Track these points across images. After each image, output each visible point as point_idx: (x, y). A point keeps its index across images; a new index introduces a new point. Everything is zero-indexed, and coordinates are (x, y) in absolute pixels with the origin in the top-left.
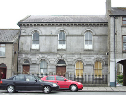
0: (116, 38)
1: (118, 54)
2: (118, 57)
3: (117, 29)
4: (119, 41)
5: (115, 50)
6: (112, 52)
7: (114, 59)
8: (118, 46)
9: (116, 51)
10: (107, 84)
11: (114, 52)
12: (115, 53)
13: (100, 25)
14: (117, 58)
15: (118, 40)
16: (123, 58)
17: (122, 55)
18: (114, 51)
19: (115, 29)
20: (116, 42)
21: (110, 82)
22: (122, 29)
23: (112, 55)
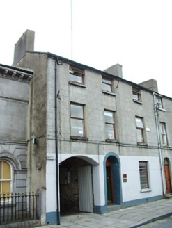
0: (58, 106)
1: (63, 142)
2: (63, 149)
3: (61, 88)
4: (64, 114)
5: (56, 132)
6: (50, 138)
7: (55, 154)
8: (62, 124)
9: (58, 134)
10: (38, 218)
11: (54, 138)
12: (56, 140)
13: (14, 75)
14: (61, 153)
15: (62, 112)
16: (72, 153)
17: (71, 145)
18: (54, 134)
19: (57, 87)
20: (58, 115)
21: (47, 211)
22: (69, 88)
23: (50, 144)
